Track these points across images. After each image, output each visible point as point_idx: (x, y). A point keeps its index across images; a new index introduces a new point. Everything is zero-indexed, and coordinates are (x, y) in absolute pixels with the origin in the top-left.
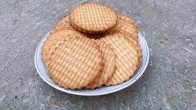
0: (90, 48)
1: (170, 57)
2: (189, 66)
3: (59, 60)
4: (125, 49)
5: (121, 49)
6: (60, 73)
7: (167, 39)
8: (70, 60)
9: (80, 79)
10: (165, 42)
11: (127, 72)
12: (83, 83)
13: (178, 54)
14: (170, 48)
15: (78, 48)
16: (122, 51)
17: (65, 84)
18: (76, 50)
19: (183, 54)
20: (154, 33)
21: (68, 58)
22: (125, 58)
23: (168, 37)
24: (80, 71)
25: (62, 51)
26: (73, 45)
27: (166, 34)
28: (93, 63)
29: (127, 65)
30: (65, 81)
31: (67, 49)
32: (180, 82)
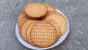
0: (47, 25)
1: (68, 13)
2: (77, 14)
3: (36, 37)
4: (58, 18)
5: (57, 19)
6: (40, 42)
7: (62, 7)
8: (41, 34)
9: (51, 40)
10: (62, 8)
11: (65, 27)
12: (54, 41)
13: (70, 11)
14: (66, 10)
15: (41, 27)
16: (57, 20)
17: (46, 45)
18: (41, 29)
19: (71, 10)
20: (56, 6)
21: (39, 34)
22: (60, 22)
23: (62, 6)
24: (49, 37)
25: (35, 32)
26: (38, 27)
27: (60, 5)
28: (52, 30)
29: (63, 25)
30: (45, 45)
31: (36, 30)
32: (78, 22)
